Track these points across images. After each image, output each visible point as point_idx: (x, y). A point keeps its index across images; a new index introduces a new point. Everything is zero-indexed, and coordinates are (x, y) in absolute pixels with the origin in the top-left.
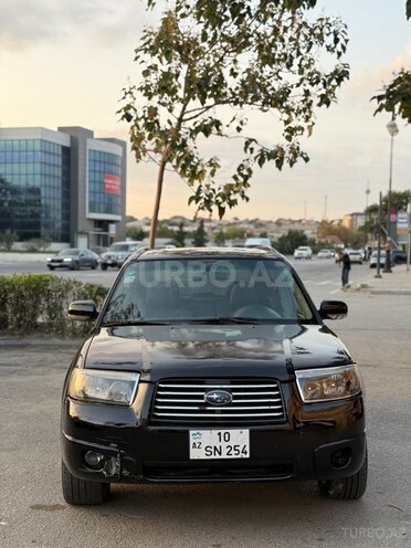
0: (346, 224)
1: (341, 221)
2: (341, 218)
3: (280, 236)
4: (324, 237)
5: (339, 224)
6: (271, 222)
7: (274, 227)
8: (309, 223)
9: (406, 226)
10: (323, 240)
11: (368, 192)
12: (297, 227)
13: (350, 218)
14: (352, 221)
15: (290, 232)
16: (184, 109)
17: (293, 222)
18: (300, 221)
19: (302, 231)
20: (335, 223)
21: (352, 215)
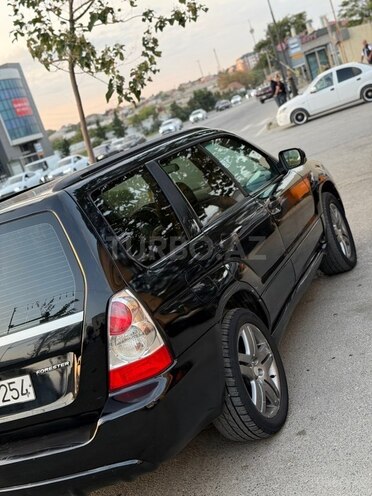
0: (240, 68)
1: (235, 67)
2: (234, 63)
3: (188, 100)
4: (226, 87)
5: (234, 71)
6: (174, 90)
7: (178, 94)
8: (208, 79)
9: (299, 49)
10: (226, 90)
11: (252, 31)
12: (198, 87)
13: (241, 61)
14: (244, 63)
15: (195, 93)
16: (71, 8)
17: (193, 83)
18: (200, 80)
19: (205, 89)
20: (231, 71)
21: (243, 58)
